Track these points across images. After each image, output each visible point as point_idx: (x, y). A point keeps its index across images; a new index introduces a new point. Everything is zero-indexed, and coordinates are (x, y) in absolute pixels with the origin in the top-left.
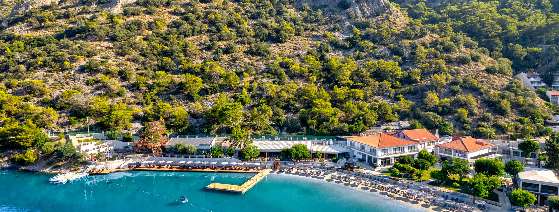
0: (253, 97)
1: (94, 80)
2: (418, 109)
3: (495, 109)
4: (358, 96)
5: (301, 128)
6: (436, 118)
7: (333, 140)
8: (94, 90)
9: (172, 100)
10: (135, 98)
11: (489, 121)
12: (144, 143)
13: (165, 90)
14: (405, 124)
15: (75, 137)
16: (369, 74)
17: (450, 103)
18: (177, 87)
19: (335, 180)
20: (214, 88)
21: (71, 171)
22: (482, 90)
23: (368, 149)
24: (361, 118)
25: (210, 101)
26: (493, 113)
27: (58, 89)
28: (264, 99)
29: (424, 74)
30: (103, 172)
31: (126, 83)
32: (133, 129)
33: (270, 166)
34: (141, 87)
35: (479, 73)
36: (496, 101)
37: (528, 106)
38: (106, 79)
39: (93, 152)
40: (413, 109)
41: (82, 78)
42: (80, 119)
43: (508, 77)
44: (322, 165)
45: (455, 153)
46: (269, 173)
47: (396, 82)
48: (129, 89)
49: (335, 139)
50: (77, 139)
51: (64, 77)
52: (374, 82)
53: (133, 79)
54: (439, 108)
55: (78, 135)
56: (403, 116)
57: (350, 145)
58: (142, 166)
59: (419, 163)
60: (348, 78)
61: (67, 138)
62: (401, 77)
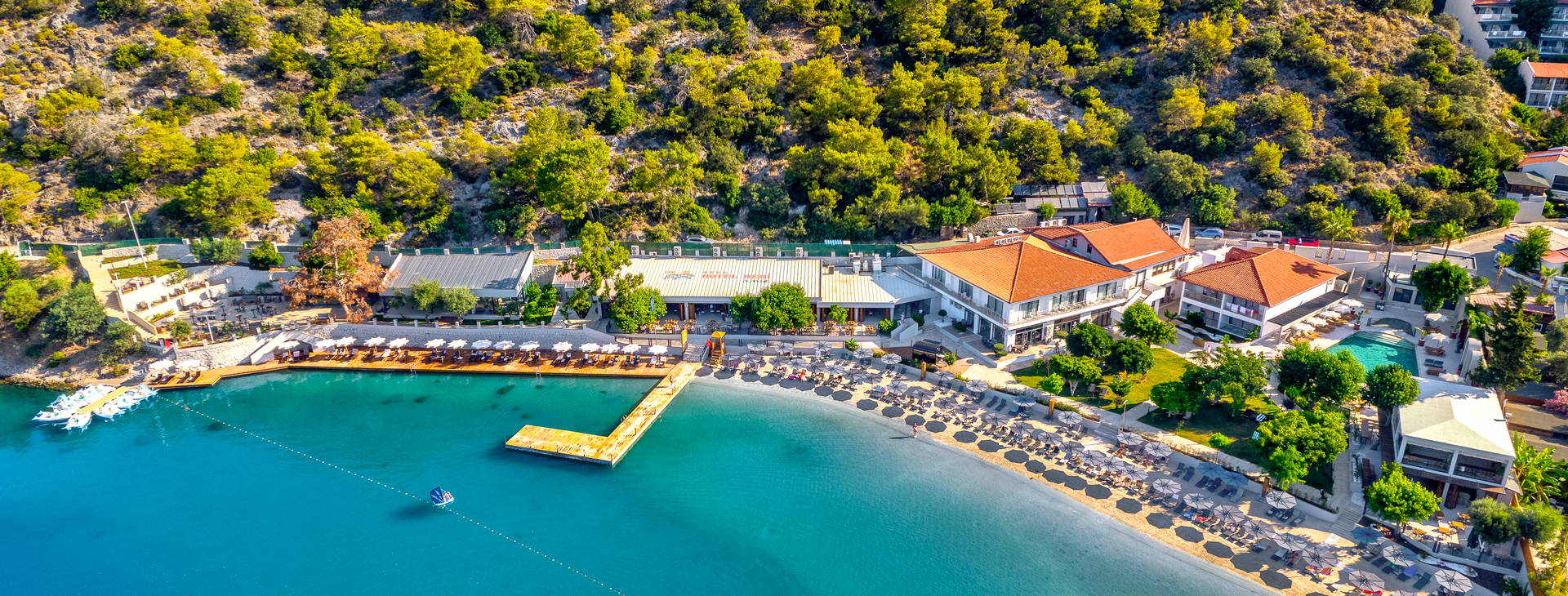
0: (644, 102)
1: (132, 51)
2: (1140, 138)
3: (1365, 138)
4: (965, 99)
5: (791, 212)
6: (1190, 172)
7: (883, 254)
8: (139, 85)
9: (391, 114)
10: (275, 108)
11: (1339, 182)
12: (310, 287)
13: (367, 79)
14: (1097, 191)
15: (101, 258)
16: (1002, 15)
17: (1236, 118)
18: (405, 67)
19: (882, 405)
20: (521, 74)
21: (102, 377)
22: (1334, 75)
23: (980, 298)
24: (969, 179)
25: (512, 120)
26: (1355, 153)
27: (23, 88)
28: (678, 113)
29: (1170, 12)
30: (199, 382)
31: (241, 58)
32: (280, 224)
33: (696, 351)
34: (289, 74)
35: (1333, 11)
36: (1370, 114)
37: (1461, 128)
38: (173, 45)
39: (161, 309)
40: (1124, 137)
41: (93, 44)
42: (107, 195)
43: (1418, 19)
44: (847, 347)
45: (1228, 304)
46: (693, 377)
47: (1082, 43)
48: (251, 76)
49: (889, 254)
50: (109, 266)
51: (34, 38)
52: (1018, 42)
53: (263, 39)
54: (1201, 136)
55: (107, 253)
56: (1094, 162)
57: (930, 275)
58: (316, 352)
59: (1124, 353)
60: (937, 32)
61: (73, 263)
62: (1099, 22)
